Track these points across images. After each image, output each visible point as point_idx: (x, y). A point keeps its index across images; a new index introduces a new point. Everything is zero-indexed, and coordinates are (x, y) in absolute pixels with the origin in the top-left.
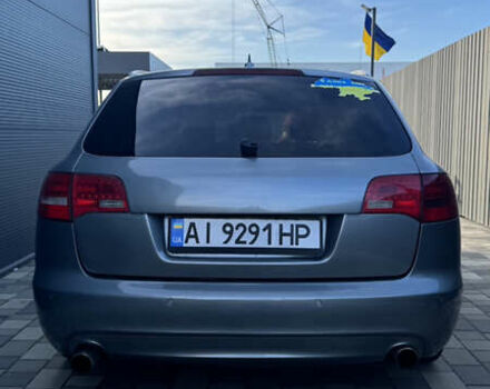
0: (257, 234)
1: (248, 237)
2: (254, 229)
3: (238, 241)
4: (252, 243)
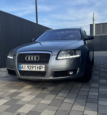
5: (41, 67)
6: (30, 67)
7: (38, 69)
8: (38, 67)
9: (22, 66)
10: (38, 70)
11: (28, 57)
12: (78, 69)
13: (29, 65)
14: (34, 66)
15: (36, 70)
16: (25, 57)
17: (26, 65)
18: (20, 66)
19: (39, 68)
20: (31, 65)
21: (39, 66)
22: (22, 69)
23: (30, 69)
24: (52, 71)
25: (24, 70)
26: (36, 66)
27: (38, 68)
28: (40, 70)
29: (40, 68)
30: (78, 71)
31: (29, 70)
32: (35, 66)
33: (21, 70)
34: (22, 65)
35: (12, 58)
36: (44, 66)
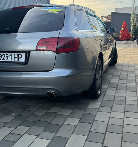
0: (8, 57)
1: (6, 58)
2: (7, 56)
3: (3, 60)
4: (7, 60)
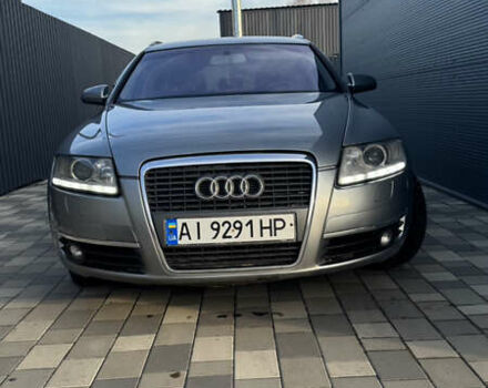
5: (279, 224)
6: (227, 225)
7: (266, 232)
8: (266, 224)
9: (184, 224)
10: (267, 237)
11: (208, 182)
12: (403, 219)
13: (221, 220)
14: (245, 220)
15: (257, 238)
16: (193, 185)
17: (206, 222)
18: (171, 226)
19: (270, 228)
20: (232, 220)
21: (266, 219)
22: (184, 241)
23: (224, 237)
24: (326, 236)
25: (194, 241)
26: (256, 219)
27: (262, 228)
28: (274, 238)
29: (273, 229)
30: (402, 228)
31: (220, 240)
32: (251, 222)
33: (179, 242)
34: (180, 222)
35: (112, 190)
36: (289, 218)
